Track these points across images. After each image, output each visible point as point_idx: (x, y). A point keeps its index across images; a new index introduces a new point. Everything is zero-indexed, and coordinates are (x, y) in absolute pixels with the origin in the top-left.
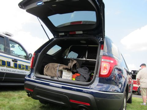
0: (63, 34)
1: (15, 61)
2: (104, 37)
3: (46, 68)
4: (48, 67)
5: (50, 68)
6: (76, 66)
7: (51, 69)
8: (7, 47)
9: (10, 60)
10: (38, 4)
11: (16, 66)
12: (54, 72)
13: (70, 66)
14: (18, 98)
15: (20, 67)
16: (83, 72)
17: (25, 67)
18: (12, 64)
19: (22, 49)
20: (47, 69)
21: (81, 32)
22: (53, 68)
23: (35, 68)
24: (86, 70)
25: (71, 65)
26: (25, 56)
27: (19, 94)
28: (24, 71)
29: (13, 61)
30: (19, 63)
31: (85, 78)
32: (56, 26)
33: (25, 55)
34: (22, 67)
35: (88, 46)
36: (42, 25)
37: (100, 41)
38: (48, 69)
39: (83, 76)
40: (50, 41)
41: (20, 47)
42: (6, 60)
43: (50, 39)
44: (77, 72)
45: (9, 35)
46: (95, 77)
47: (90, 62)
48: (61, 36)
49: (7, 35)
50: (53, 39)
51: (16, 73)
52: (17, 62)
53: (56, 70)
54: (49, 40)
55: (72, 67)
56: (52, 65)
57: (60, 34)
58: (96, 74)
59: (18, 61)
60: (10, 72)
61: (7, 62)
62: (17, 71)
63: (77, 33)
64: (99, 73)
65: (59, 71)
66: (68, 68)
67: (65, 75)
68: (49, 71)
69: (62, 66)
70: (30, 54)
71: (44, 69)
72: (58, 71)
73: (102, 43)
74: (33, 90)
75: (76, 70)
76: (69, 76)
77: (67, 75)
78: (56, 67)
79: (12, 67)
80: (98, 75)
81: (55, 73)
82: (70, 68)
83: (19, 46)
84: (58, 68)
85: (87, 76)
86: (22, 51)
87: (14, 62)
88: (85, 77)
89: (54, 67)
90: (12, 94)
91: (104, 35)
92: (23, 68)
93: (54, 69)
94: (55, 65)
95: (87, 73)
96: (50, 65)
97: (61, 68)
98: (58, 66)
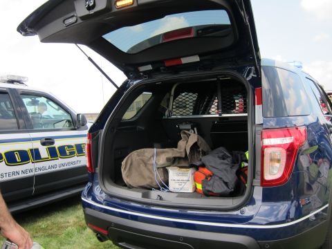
0: (149, 67)
1: (48, 142)
2: (260, 66)
3: (125, 169)
4: (129, 162)
5: (135, 163)
6: (199, 148)
7: (139, 166)
9: (37, 145)
11: (53, 153)
12: (146, 173)
13: (183, 150)
14: (79, 232)
15: (62, 150)
16: (217, 163)
17: (75, 149)
18: (44, 152)
19: (56, 107)
20: (127, 169)
21: (196, 59)
22: (143, 161)
23: (98, 170)
24: (226, 161)
25: (185, 145)
26: (69, 121)
28: (75, 159)
29: (43, 144)
31: (226, 184)
32: (125, 51)
33: (69, 118)
34: (67, 152)
37: (248, 79)
38: (130, 169)
39: (221, 178)
40: (121, 90)
41: (51, 103)
42: (26, 147)
44: (203, 166)
45: (19, 82)
46: (252, 187)
48: (145, 72)
49: (12, 82)
50: (125, 85)
51: (58, 169)
52: (53, 143)
53: (150, 167)
54: (116, 89)
55: (188, 153)
56: (138, 155)
57: (142, 69)
58: (254, 177)
59: (56, 140)
60: (45, 171)
61: (31, 150)
62: (60, 164)
63: (185, 60)
64: (259, 173)
65: (158, 168)
66: (178, 155)
67: (176, 177)
68: (134, 173)
69: (163, 152)
71: (122, 170)
72: (155, 169)
73: (257, 82)
74: (107, 230)
75: (201, 160)
76: (185, 178)
77: (181, 177)
78: (150, 158)
79: (46, 160)
80: (257, 181)
81: (151, 175)
82: (184, 156)
83: (47, 102)
84: (153, 161)
85: (231, 177)
86: (58, 110)
87: (46, 147)
88: (226, 180)
89: (145, 159)
90: (62, 220)
91: (259, 60)
92: (72, 153)
93: (146, 164)
94: (146, 154)
95: (229, 168)
96: (134, 156)
97: (162, 160)
98: (153, 156)
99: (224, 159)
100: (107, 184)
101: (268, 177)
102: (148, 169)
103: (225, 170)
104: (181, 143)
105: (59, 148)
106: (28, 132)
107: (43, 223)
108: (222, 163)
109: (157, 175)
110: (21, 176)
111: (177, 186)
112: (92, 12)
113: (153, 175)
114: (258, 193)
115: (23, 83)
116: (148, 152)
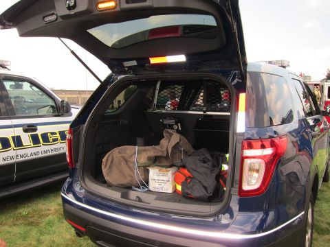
0: (134, 63)
1: (30, 128)
3: (106, 166)
4: (110, 159)
5: (116, 161)
6: (180, 147)
7: (120, 163)
9: (19, 132)
12: (127, 171)
13: (164, 149)
14: (59, 221)
17: (58, 136)
19: (40, 92)
20: (108, 166)
21: (182, 58)
22: (124, 158)
23: (78, 166)
24: (206, 165)
25: (166, 145)
28: (58, 145)
29: (26, 131)
30: (41, 131)
31: (205, 188)
34: (51, 139)
36: (73, 52)
38: (110, 167)
39: (200, 182)
42: (8, 134)
44: (184, 167)
46: (230, 195)
47: (214, 118)
48: (130, 68)
51: (40, 156)
52: (36, 130)
53: (131, 165)
55: (170, 151)
56: (120, 153)
57: (127, 64)
59: (38, 127)
60: (27, 158)
61: (13, 138)
64: (238, 182)
65: (139, 167)
66: (160, 154)
67: (156, 177)
68: (115, 171)
69: (145, 150)
70: (62, 102)
71: (103, 167)
72: (136, 166)
74: (85, 228)
76: (165, 178)
77: (161, 178)
78: (131, 156)
79: (28, 147)
80: (235, 190)
81: (132, 174)
82: (165, 155)
83: (31, 87)
84: (135, 159)
86: (42, 95)
87: (29, 134)
88: (205, 185)
89: (126, 156)
92: (55, 140)
93: (127, 162)
94: (128, 152)
95: (208, 172)
96: (116, 153)
97: (143, 159)
98: (134, 154)
99: (204, 162)
101: (246, 187)
102: (129, 167)
103: (206, 173)
104: (163, 142)
105: (42, 135)
106: (10, 118)
107: (24, 211)
108: (203, 166)
109: (137, 173)
110: (2, 163)
111: (157, 185)
112: (72, 12)
113: (134, 173)
115: (6, 68)
116: (129, 150)
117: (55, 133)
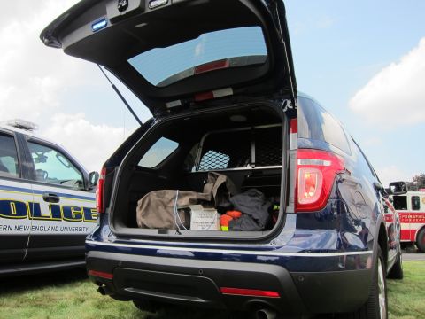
0: (178, 103)
1: (51, 198)
2: (296, 97)
3: (141, 208)
4: (147, 202)
5: (153, 204)
6: (227, 191)
7: (157, 208)
8: (25, 164)
9: (39, 199)
10: (96, 27)
11: (56, 212)
12: (165, 216)
13: (209, 193)
14: (75, 304)
15: (68, 213)
16: (248, 203)
17: (82, 212)
18: (45, 209)
19: (67, 164)
20: (143, 208)
21: (229, 92)
22: (162, 202)
23: (109, 211)
24: (256, 198)
25: (211, 188)
26: (79, 182)
27: (76, 293)
28: (81, 224)
29: (46, 199)
30: (63, 203)
31: (256, 221)
32: (155, 85)
33: (80, 178)
34: (73, 214)
35: (253, 129)
36: (114, 87)
37: (285, 110)
38: (147, 209)
39: (251, 216)
40: (144, 127)
41: (61, 158)
42: (26, 198)
43: (143, 122)
44: (232, 208)
45: (26, 128)
46: (285, 214)
47: (264, 173)
48: (171, 109)
49: (21, 127)
50: (150, 122)
51: (59, 232)
52: (57, 200)
53: (170, 210)
54: (140, 126)
55: (215, 194)
56: (158, 196)
57: (170, 105)
58: (287, 204)
59: (61, 199)
60: (43, 233)
61: (31, 204)
62: (62, 227)
63: (217, 94)
64: (293, 200)
65: (179, 210)
66: (203, 198)
67: (200, 220)
68: (151, 214)
69: (186, 195)
70: (91, 174)
71: (138, 209)
72: (176, 211)
73: (293, 114)
74: (112, 273)
75: (229, 201)
76: (210, 220)
77: (205, 220)
78: (171, 201)
79: (47, 218)
80: (291, 209)
81: (171, 219)
82: (209, 199)
83: (57, 156)
84: (174, 203)
85: (262, 215)
86: (68, 167)
87: (49, 203)
88: (256, 217)
89: (165, 201)
90: (56, 294)
91: (296, 91)
92: (78, 217)
93: (165, 207)
94: (167, 196)
95: (260, 206)
96: (153, 196)
97: (185, 201)
98: (175, 198)
99: (254, 196)
100: (117, 226)
101: (302, 201)
102: (168, 212)
103: (257, 208)
104: (208, 187)
105: (63, 208)
106: (30, 182)
107: (30, 295)
108: (252, 201)
110: (14, 232)
112: (124, 13)
113: (173, 218)
114: (291, 219)
116: (170, 194)
117: (79, 209)
